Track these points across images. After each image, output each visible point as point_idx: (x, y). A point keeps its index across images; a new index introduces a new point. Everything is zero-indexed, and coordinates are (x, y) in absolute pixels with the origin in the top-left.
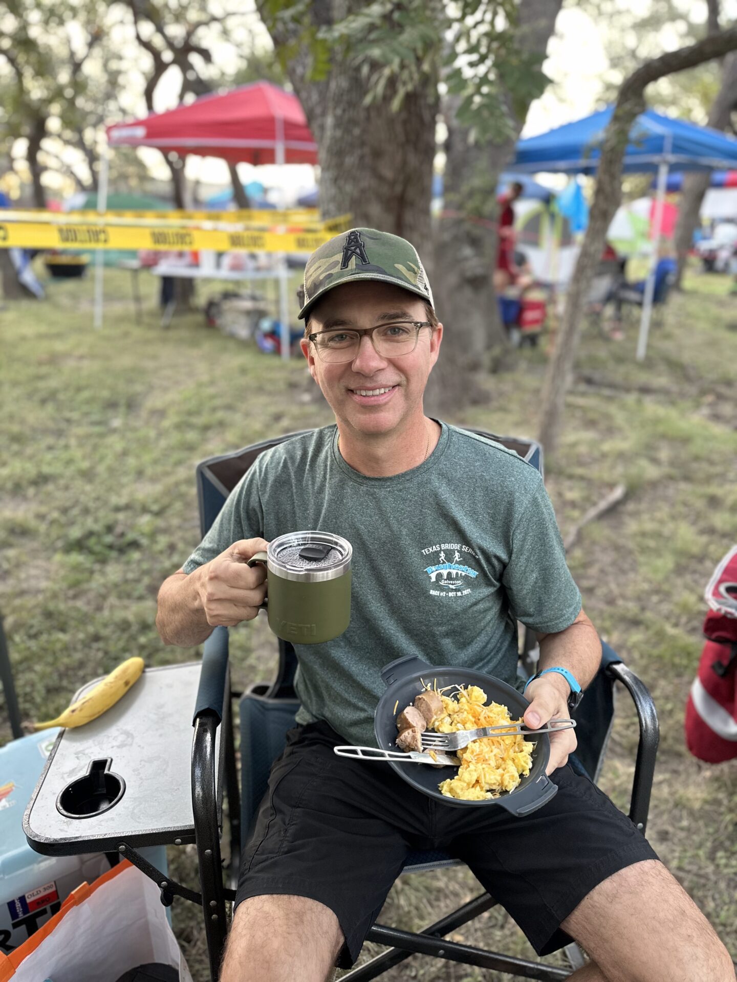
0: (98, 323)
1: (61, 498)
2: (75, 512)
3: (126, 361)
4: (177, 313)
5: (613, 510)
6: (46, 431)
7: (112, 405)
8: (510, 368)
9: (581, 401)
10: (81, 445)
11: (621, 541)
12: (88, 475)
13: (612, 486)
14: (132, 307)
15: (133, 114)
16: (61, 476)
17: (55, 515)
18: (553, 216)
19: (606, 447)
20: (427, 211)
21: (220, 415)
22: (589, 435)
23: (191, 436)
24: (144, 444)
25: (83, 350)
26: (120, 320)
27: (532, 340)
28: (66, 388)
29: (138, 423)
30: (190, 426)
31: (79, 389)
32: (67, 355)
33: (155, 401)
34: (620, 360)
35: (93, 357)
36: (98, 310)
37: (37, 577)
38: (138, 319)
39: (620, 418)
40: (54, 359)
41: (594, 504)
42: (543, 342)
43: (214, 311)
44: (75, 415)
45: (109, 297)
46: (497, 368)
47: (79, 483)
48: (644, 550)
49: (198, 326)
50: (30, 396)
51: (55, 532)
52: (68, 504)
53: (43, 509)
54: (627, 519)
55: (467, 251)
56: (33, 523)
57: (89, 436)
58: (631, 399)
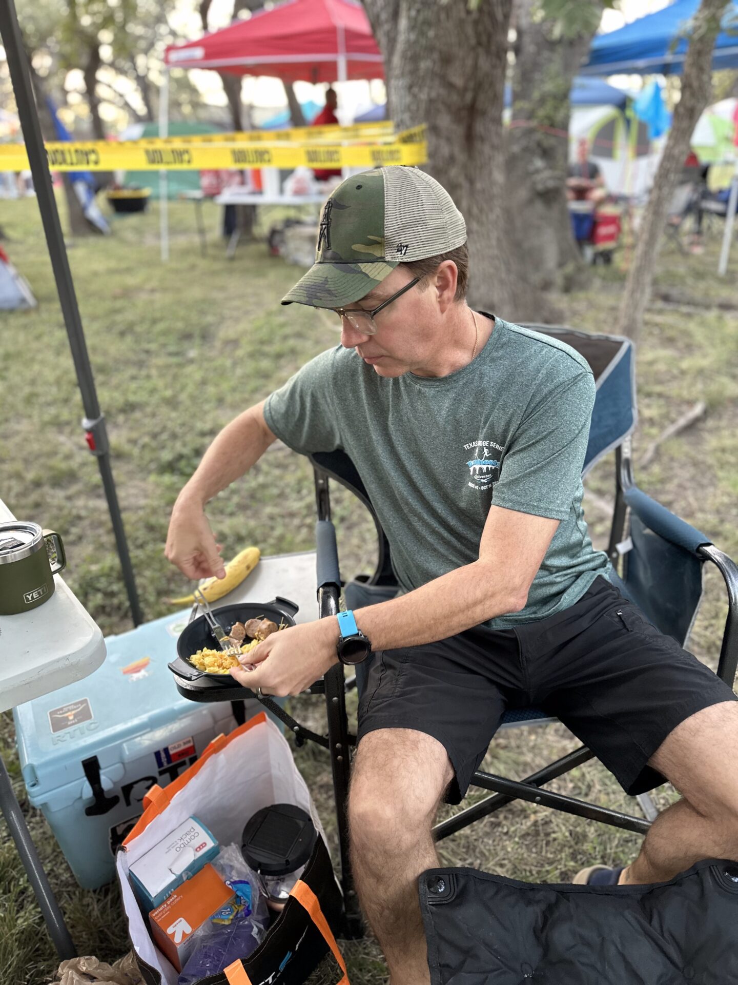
0: (165, 256)
1: (150, 424)
2: (164, 436)
3: (195, 293)
4: (240, 243)
5: (692, 427)
6: (127, 363)
7: (187, 336)
8: (583, 286)
9: (658, 319)
10: (162, 376)
11: (700, 457)
12: (172, 403)
13: (691, 403)
14: (196, 240)
15: (185, 37)
16: (147, 404)
17: (146, 439)
18: (628, 122)
19: (685, 364)
20: (498, 121)
21: (291, 342)
22: (666, 353)
23: (265, 364)
24: (222, 373)
25: (154, 283)
26: (186, 252)
27: (607, 257)
28: (143, 320)
29: (213, 353)
30: (264, 355)
31: (154, 321)
32: (139, 289)
33: (227, 331)
34: (699, 275)
35: (165, 290)
36: (165, 243)
37: (136, 496)
38: (203, 251)
39: (699, 335)
40: (127, 293)
41: (673, 422)
42: (617, 258)
43: (277, 238)
44: (153, 346)
45: (173, 231)
46: (569, 287)
47: (164, 410)
48: (722, 465)
49: (261, 256)
50: (109, 329)
51: (148, 455)
52: (157, 429)
53: (134, 435)
54: (706, 435)
55: (539, 163)
56: (126, 447)
57: (168, 367)
58: (711, 315)
